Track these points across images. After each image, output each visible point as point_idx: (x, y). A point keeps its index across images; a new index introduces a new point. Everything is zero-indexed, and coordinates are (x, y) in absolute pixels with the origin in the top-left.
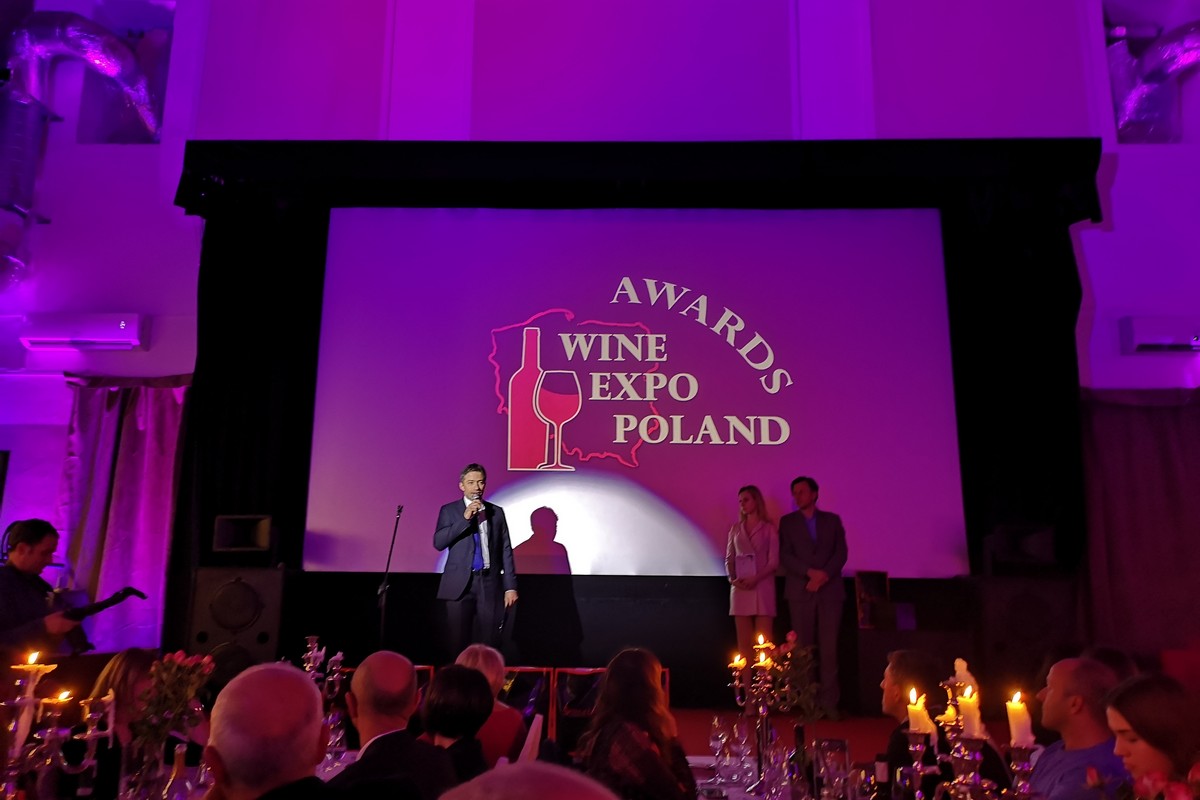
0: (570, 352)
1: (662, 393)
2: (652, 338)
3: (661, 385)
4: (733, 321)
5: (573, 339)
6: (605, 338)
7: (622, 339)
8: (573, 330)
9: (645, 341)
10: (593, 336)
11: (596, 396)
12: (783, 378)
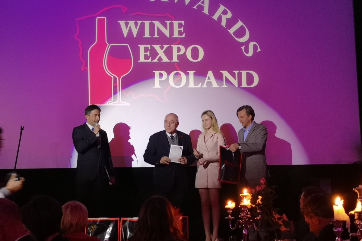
0: (125, 32)
1: (182, 57)
2: (176, 23)
3: (182, 52)
4: (225, 13)
5: (127, 24)
6: (147, 24)
7: (157, 24)
8: (127, 18)
9: (172, 25)
10: (140, 22)
11: (142, 59)
12: (255, 47)
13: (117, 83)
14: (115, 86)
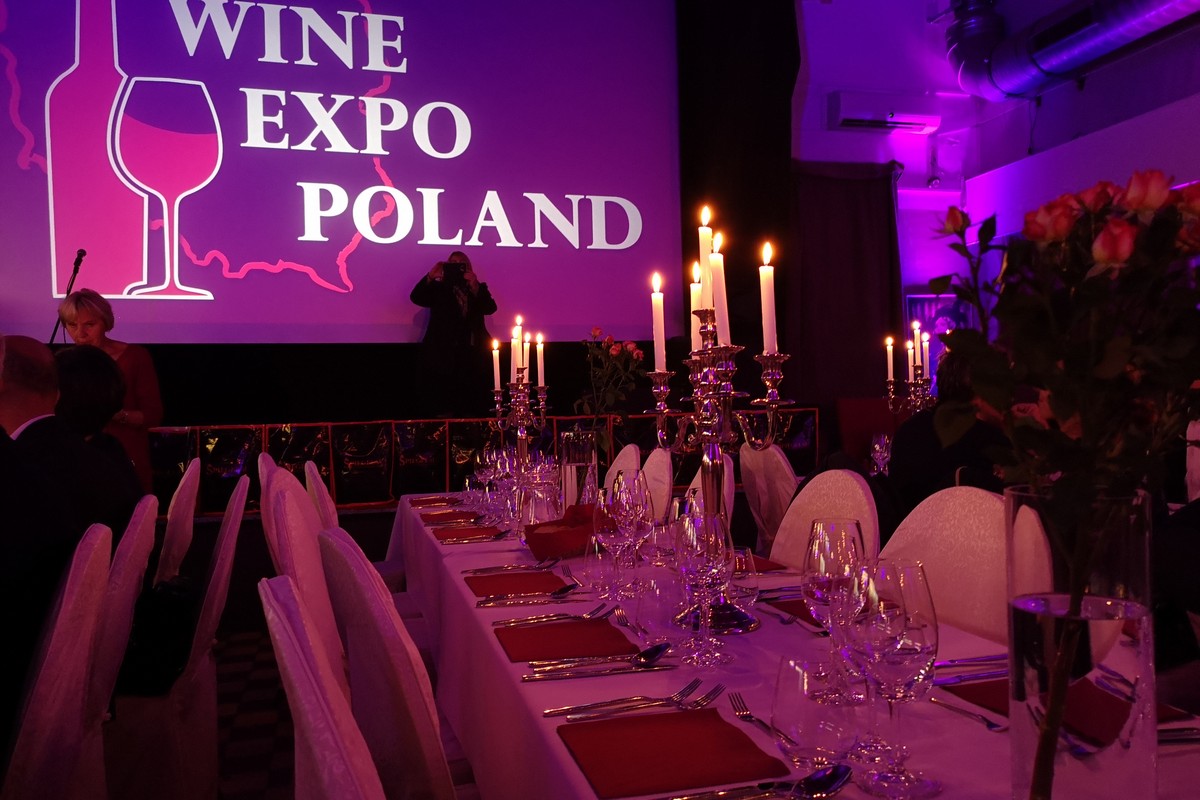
5: (197, 8)
6: (271, 12)
13: (162, 218)
14: (155, 228)
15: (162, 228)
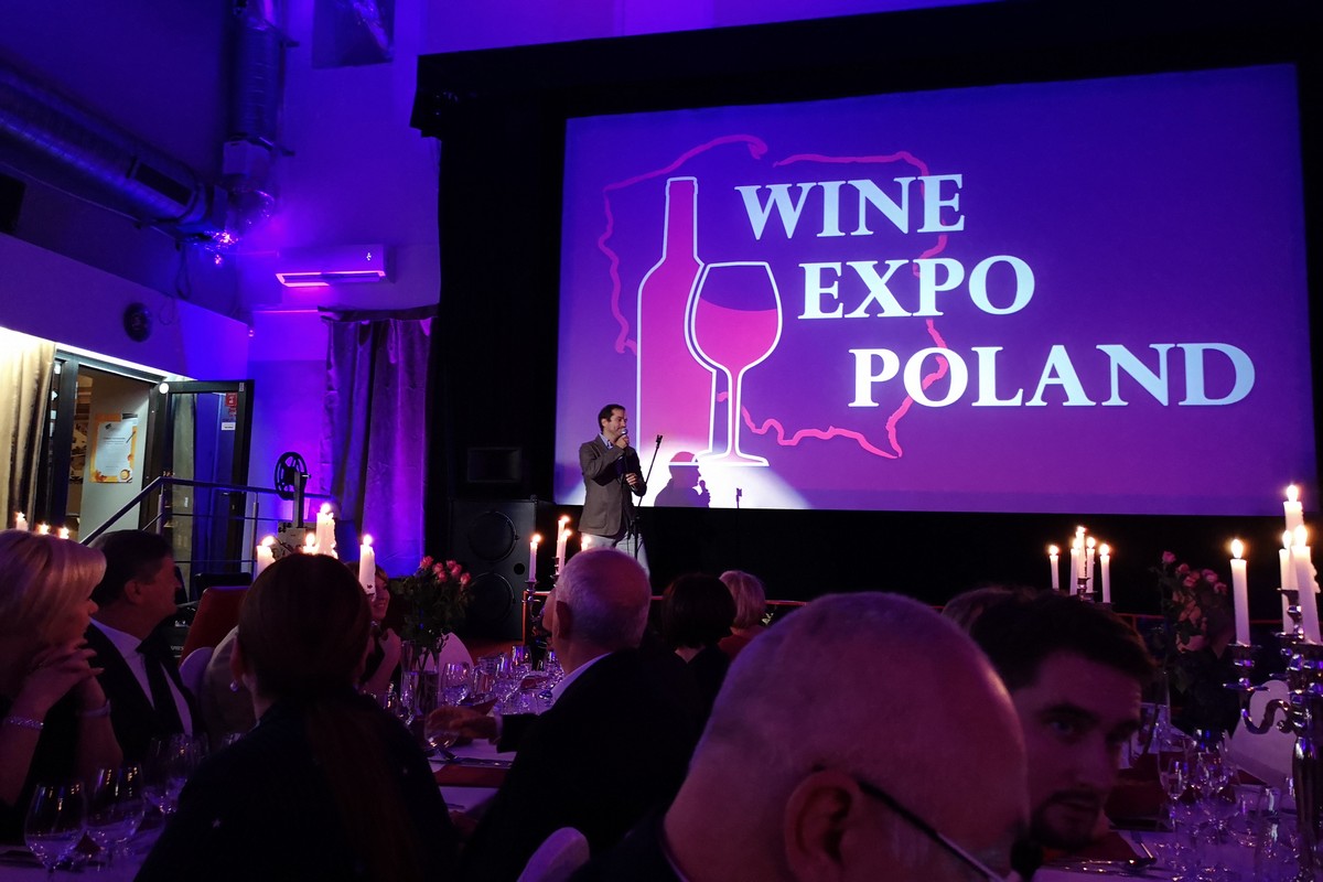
13: (727, 390)
14: (721, 400)
15: (727, 400)
